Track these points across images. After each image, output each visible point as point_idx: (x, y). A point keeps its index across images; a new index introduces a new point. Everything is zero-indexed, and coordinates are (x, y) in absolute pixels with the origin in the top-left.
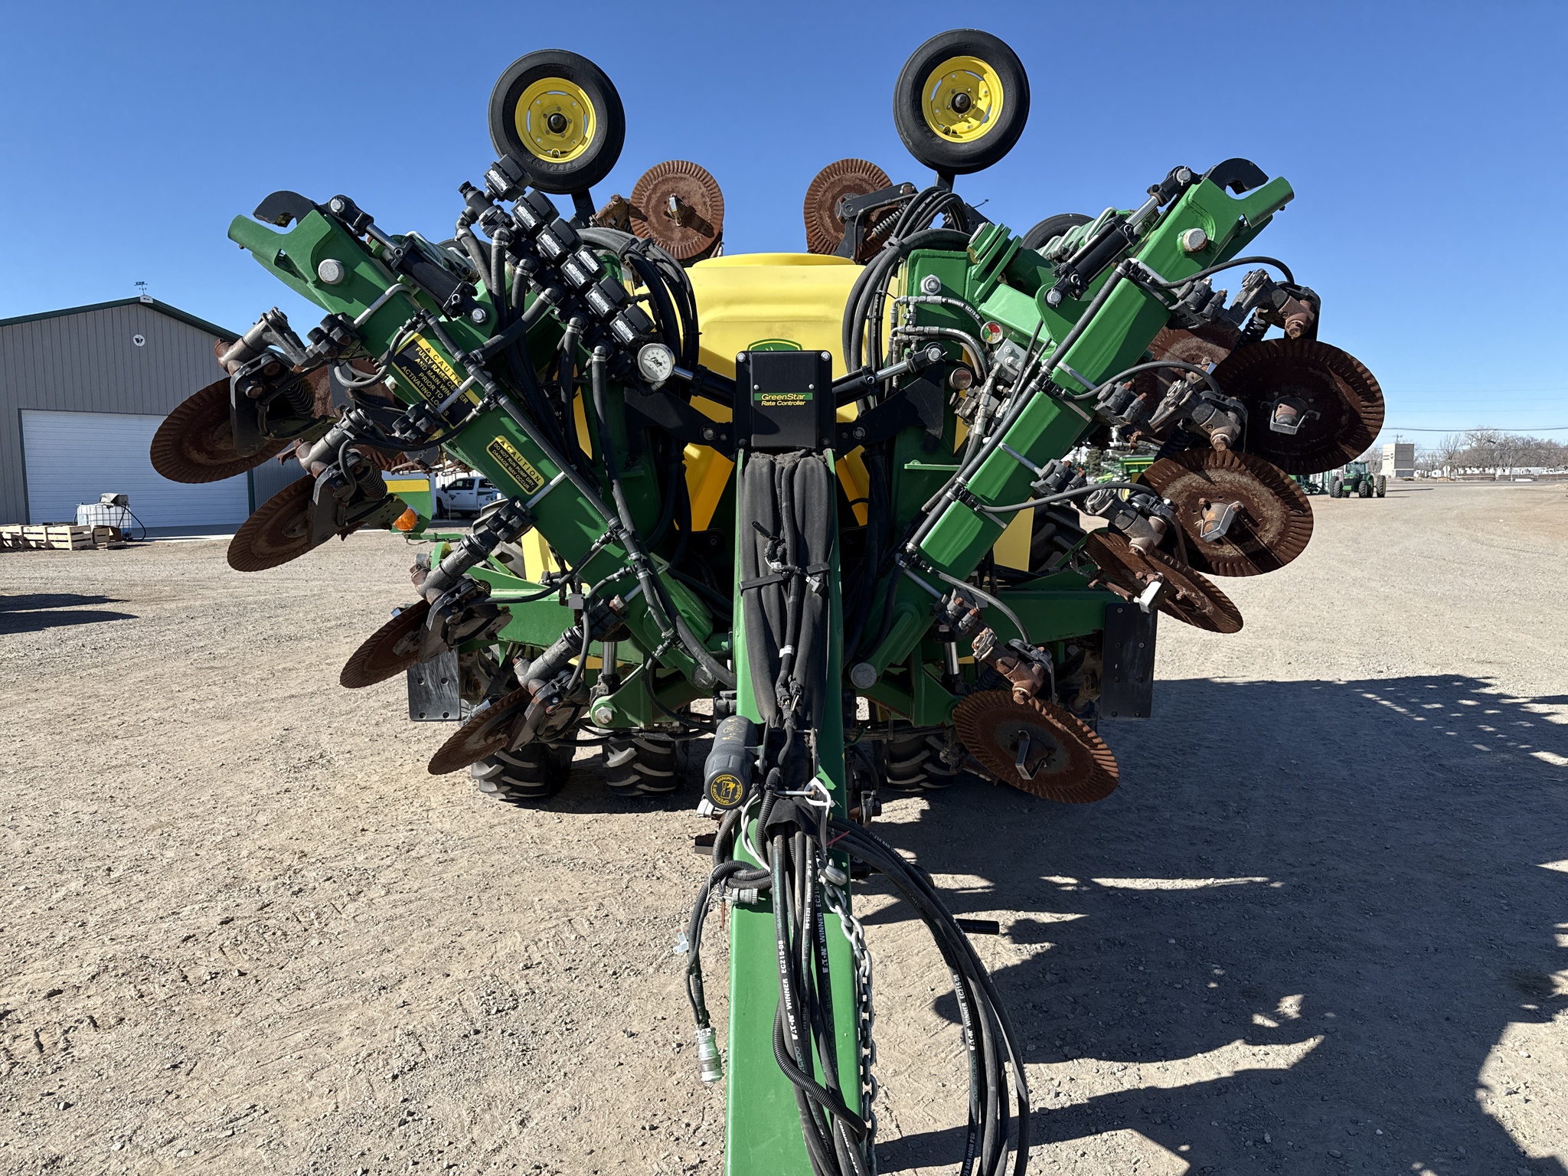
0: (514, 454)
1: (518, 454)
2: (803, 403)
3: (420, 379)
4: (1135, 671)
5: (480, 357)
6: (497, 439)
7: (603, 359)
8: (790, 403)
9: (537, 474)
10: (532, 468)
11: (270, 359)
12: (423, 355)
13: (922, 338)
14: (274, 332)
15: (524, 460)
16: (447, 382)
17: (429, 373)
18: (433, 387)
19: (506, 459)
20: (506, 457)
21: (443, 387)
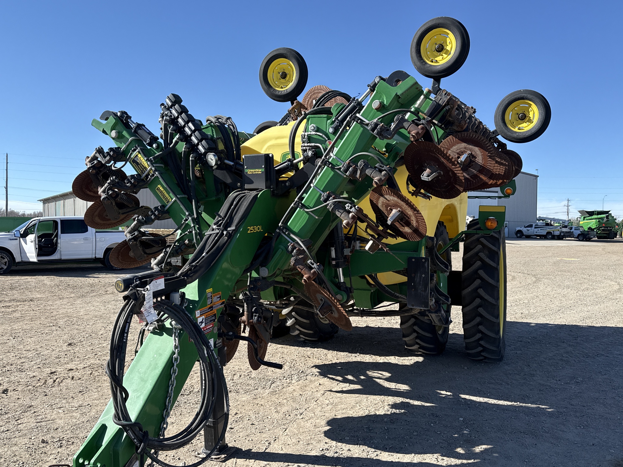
0: (163, 191)
1: (164, 191)
2: (261, 173)
3: (138, 167)
4: (421, 287)
5: (152, 159)
6: (158, 186)
7: (193, 159)
8: (257, 173)
9: (169, 198)
10: (168, 196)
11: (97, 162)
12: (139, 159)
13: (310, 148)
14: (98, 154)
15: (166, 193)
16: (145, 168)
17: (141, 165)
18: (142, 170)
19: (161, 193)
20: (161, 192)
21: (144, 169)
